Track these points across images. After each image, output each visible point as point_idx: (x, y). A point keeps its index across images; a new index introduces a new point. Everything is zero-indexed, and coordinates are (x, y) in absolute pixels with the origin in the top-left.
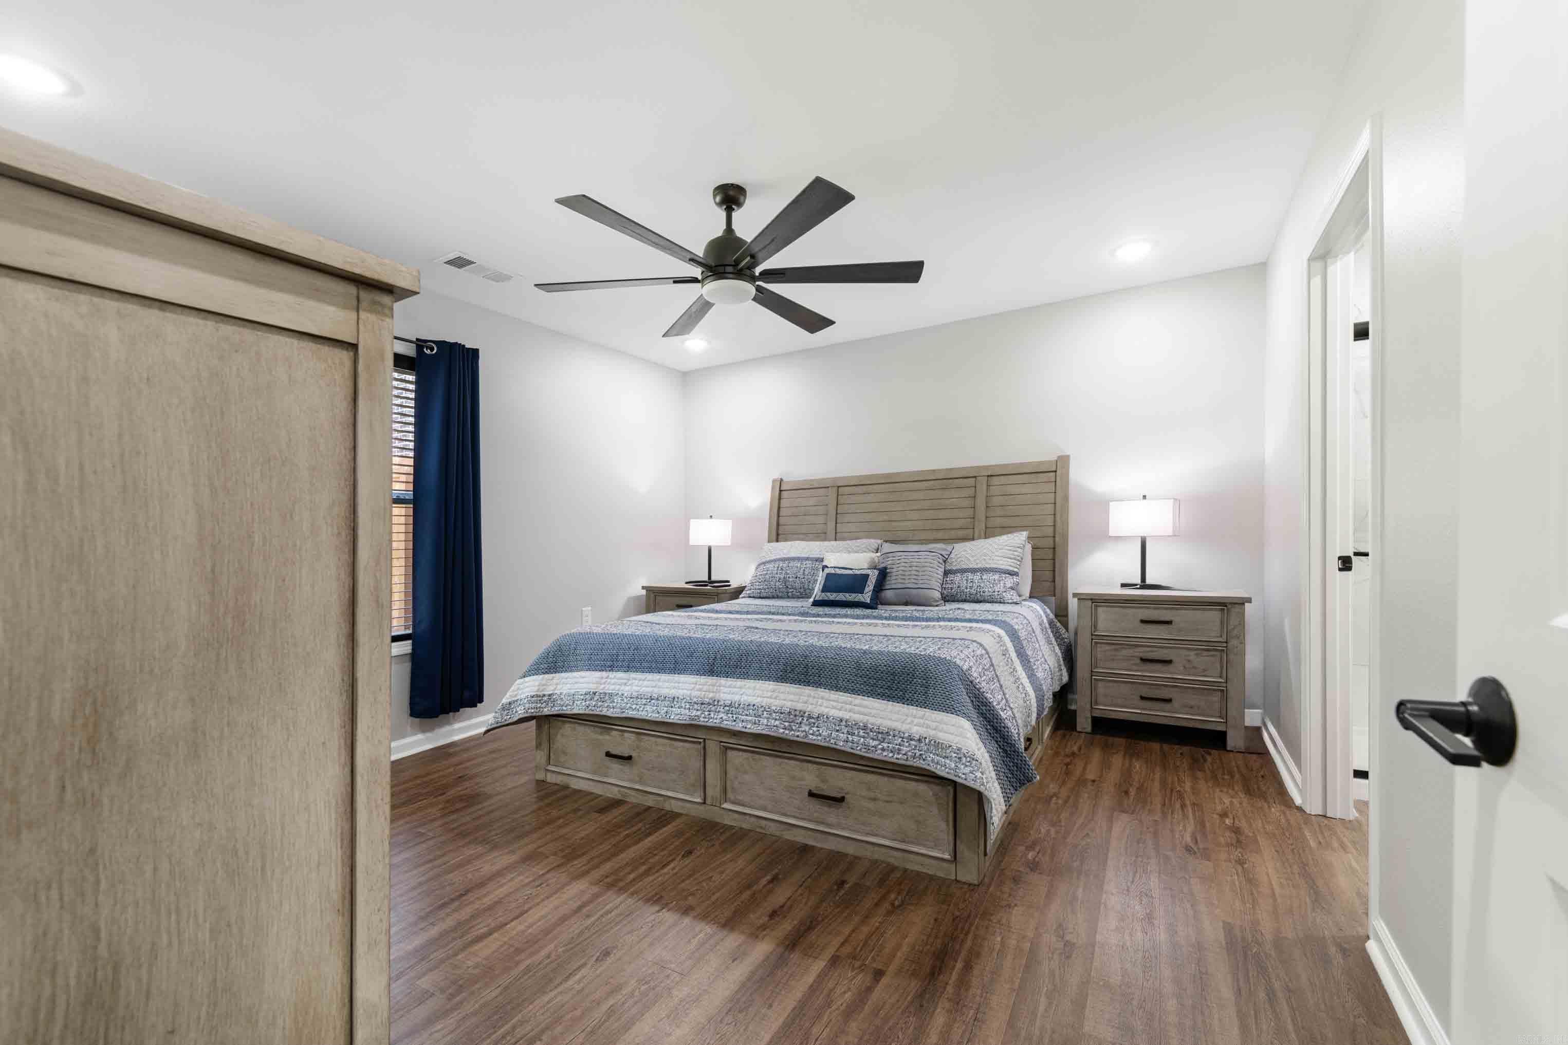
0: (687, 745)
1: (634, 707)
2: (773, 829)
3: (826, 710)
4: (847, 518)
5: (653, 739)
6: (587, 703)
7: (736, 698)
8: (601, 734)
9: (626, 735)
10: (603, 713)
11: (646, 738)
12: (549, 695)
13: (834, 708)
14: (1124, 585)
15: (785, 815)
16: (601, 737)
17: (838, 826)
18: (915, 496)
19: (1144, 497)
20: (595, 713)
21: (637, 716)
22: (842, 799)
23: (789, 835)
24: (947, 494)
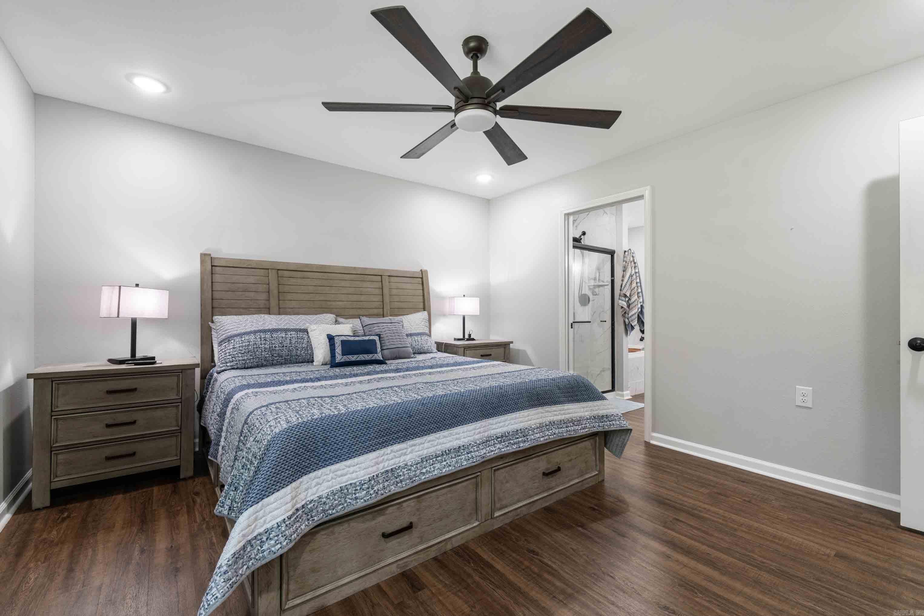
0: (464, 484)
1: (424, 471)
2: (525, 511)
3: (552, 418)
4: (289, 297)
5: (434, 494)
6: (376, 488)
7: (505, 429)
8: (373, 519)
9: (405, 505)
10: (392, 492)
11: (427, 496)
12: (303, 507)
13: (556, 415)
14: (455, 339)
15: (531, 497)
16: (373, 523)
17: (558, 486)
18: (343, 284)
19: (464, 296)
20: (385, 495)
21: (431, 478)
22: (559, 469)
23: (534, 509)
24: (365, 284)
